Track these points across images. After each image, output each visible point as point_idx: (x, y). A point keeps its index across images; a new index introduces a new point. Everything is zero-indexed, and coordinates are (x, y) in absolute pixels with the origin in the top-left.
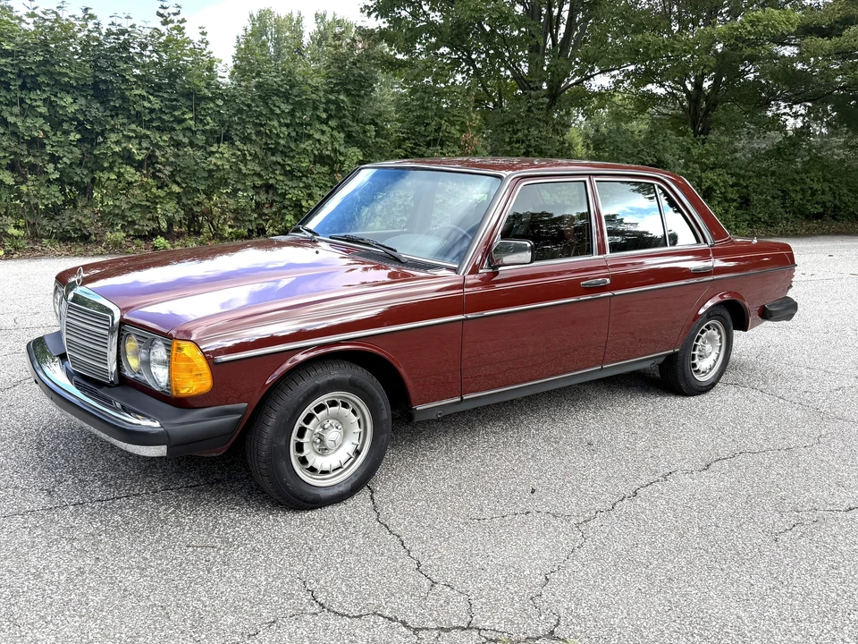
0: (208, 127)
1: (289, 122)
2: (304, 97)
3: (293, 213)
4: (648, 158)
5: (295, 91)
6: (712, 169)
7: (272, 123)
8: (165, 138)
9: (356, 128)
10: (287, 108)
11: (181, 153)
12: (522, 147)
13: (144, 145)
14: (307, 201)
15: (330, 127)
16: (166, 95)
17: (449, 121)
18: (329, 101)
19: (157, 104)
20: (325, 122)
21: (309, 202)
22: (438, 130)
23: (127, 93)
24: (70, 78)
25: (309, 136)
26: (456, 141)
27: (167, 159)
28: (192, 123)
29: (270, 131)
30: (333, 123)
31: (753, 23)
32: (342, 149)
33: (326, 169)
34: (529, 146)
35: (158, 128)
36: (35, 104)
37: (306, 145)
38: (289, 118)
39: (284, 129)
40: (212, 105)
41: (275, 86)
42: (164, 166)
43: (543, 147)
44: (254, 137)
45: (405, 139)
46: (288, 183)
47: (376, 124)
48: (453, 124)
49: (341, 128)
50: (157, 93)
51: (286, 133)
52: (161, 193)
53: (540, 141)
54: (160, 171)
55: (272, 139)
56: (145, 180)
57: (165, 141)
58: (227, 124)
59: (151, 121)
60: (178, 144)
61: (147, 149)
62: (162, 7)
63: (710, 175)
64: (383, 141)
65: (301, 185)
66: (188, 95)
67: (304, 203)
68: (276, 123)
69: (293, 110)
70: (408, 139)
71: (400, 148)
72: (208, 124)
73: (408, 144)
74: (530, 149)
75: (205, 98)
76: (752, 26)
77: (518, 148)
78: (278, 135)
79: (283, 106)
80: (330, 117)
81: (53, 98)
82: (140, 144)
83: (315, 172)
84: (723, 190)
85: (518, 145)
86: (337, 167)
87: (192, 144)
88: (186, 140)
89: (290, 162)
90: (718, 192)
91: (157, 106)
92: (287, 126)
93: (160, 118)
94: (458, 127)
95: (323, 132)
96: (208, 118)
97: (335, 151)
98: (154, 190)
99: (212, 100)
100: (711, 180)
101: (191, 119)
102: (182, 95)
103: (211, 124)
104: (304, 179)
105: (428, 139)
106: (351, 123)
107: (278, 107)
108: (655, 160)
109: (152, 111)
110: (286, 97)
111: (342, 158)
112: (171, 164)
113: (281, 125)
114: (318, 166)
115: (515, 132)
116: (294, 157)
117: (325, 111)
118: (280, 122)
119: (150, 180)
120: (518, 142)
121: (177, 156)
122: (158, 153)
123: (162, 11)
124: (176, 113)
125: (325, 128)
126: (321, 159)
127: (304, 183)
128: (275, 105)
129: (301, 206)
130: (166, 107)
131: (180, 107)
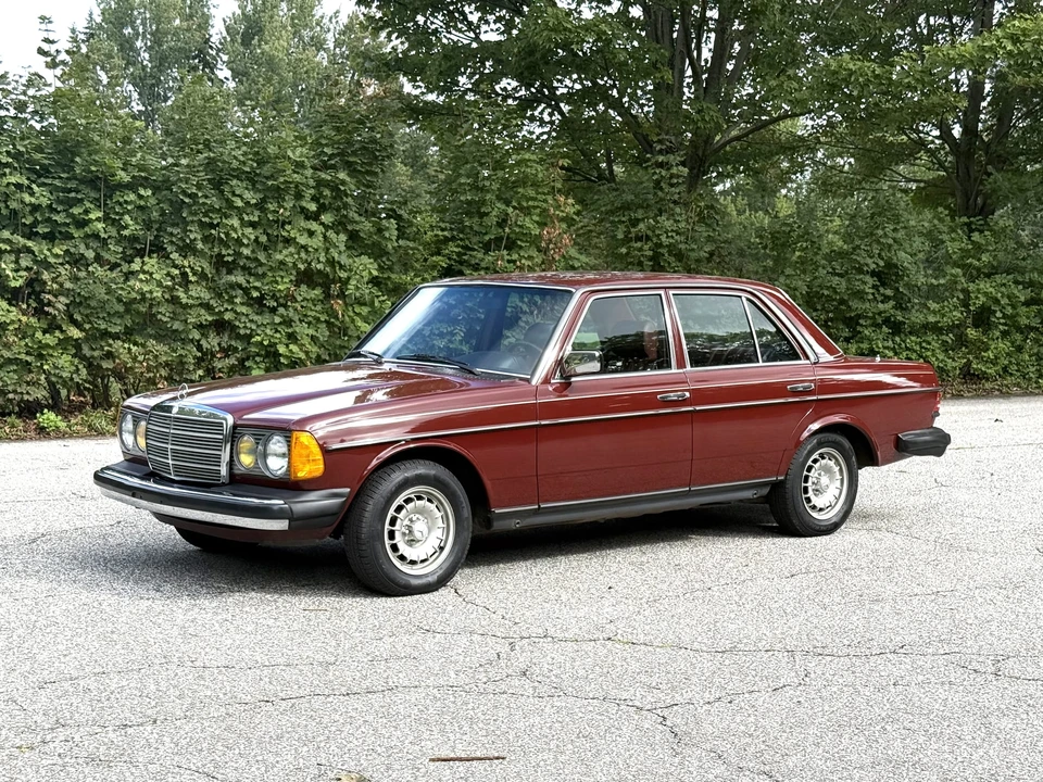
0: (126, 233)
1: (256, 219)
2: (282, 179)
3: (263, 366)
4: (869, 261)
5: (266, 170)
6: (988, 276)
7: (229, 222)
8: (57, 250)
9: (366, 226)
10: (253, 197)
11: (82, 274)
12: (647, 247)
13: (24, 263)
14: (287, 346)
15: (322, 224)
16: (57, 183)
17: (521, 208)
18: (320, 183)
19: (42, 196)
20: (315, 217)
21: (291, 347)
22: (502, 223)
25: (288, 241)
26: (535, 241)
27: (61, 285)
28: (100, 226)
29: (227, 234)
30: (327, 218)
31: (1014, 39)
32: (344, 260)
33: (318, 292)
34: (660, 245)
35: (45, 237)
37: (284, 255)
38: (257, 213)
39: (250, 230)
40: (132, 197)
41: (235, 164)
42: (56, 296)
43: (682, 246)
44: (200, 245)
45: (446, 240)
46: (256, 318)
47: (399, 218)
48: (527, 211)
49: (340, 225)
50: (43, 180)
51: (253, 237)
52: (49, 339)
53: (678, 237)
54: (49, 304)
55: (229, 247)
56: (24, 319)
57: (57, 256)
58: (156, 226)
59: (35, 223)
60: (77, 261)
61: (28, 269)
62: (47, 40)
63: (985, 286)
64: (411, 244)
65: (277, 320)
66: (93, 182)
67: (282, 349)
68: (235, 222)
69: (264, 200)
70: (453, 239)
71: (439, 254)
72: (126, 227)
73: (453, 248)
74: (661, 250)
75: (121, 186)
76: (1014, 44)
77: (640, 249)
78: (239, 242)
79: (248, 195)
80: (322, 208)
82: (17, 262)
83: (299, 298)
84: (1009, 311)
85: (639, 244)
86: (335, 289)
87: (98, 259)
88: (90, 254)
89: (257, 284)
90: (999, 314)
91: (45, 202)
92: (253, 225)
93: (49, 220)
94: (536, 218)
95: (311, 234)
96: (127, 217)
97: (332, 262)
98: (39, 335)
99: (132, 186)
100: (986, 294)
101: (98, 219)
102: (82, 181)
103: (132, 226)
104: (281, 310)
105: (487, 238)
106: (357, 218)
107: (240, 196)
108: (882, 263)
109: (35, 208)
110: (252, 179)
111: (343, 275)
112: (67, 293)
113: (244, 224)
114: (304, 287)
115: (635, 222)
116: (264, 275)
117: (314, 199)
118: (241, 219)
119: (33, 320)
120: (639, 238)
121: (75, 279)
122: (46, 276)
123: (46, 47)
124: (76, 211)
125: (314, 226)
126: (307, 277)
127: (282, 316)
128: (234, 194)
129: (277, 355)
130: (59, 201)
131: (81, 201)
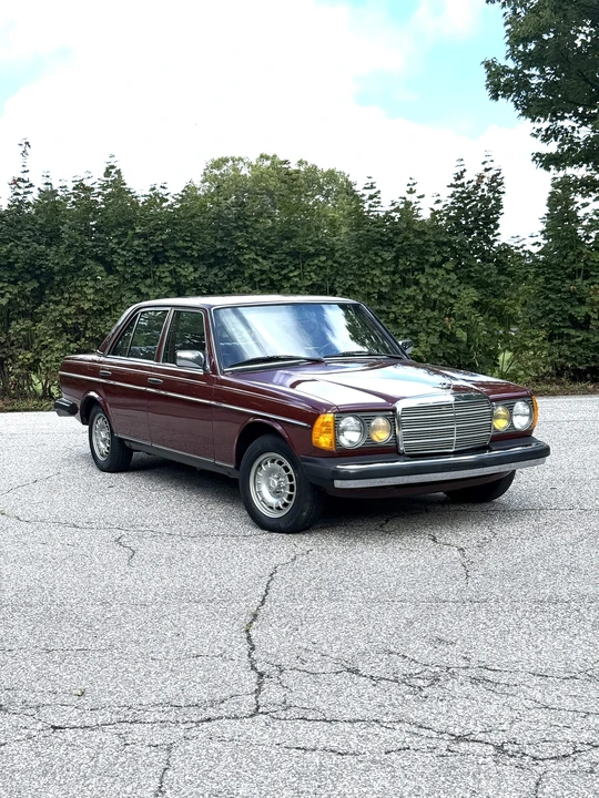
1: (392, 269)
2: (406, 243)
5: (399, 238)
7: (374, 272)
10: (388, 256)
15: (445, 269)
16: (276, 257)
19: (266, 264)
20: (439, 265)
23: (241, 259)
24: (193, 250)
29: (372, 280)
30: (448, 265)
32: (454, 291)
33: (435, 313)
36: (163, 275)
37: (411, 291)
38: (392, 266)
39: (387, 277)
40: (316, 261)
44: (357, 288)
49: (458, 269)
50: (268, 256)
51: (389, 281)
55: (375, 288)
58: (333, 278)
59: (262, 281)
66: (294, 254)
68: (377, 272)
70: (543, 273)
75: (310, 256)
78: (380, 284)
79: (385, 255)
80: (444, 259)
81: (178, 269)
83: (422, 318)
86: (447, 310)
89: (394, 310)
91: (267, 268)
92: (391, 274)
93: (270, 278)
95: (434, 276)
96: (312, 274)
97: (445, 293)
101: (297, 276)
102: (289, 255)
103: (315, 279)
106: (469, 264)
107: (380, 256)
109: (263, 272)
111: (452, 301)
113: (383, 273)
114: (427, 311)
116: (399, 304)
117: (438, 254)
118: (382, 271)
124: (284, 272)
125: (437, 271)
130: (277, 267)
131: (287, 266)
